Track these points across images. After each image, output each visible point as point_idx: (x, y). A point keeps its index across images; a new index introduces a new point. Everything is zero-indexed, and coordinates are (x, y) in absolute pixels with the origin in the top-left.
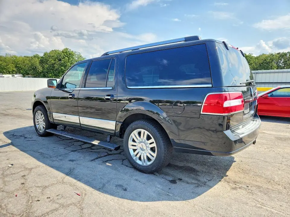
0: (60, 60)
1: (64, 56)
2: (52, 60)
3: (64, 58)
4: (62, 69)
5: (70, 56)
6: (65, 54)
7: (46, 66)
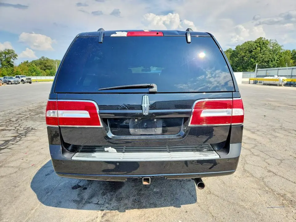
0: (251, 52)
1: (257, 47)
2: (242, 53)
3: (256, 49)
4: (252, 61)
5: (263, 46)
6: (258, 44)
7: (236, 59)
